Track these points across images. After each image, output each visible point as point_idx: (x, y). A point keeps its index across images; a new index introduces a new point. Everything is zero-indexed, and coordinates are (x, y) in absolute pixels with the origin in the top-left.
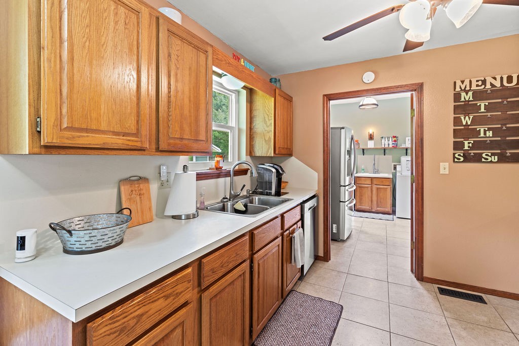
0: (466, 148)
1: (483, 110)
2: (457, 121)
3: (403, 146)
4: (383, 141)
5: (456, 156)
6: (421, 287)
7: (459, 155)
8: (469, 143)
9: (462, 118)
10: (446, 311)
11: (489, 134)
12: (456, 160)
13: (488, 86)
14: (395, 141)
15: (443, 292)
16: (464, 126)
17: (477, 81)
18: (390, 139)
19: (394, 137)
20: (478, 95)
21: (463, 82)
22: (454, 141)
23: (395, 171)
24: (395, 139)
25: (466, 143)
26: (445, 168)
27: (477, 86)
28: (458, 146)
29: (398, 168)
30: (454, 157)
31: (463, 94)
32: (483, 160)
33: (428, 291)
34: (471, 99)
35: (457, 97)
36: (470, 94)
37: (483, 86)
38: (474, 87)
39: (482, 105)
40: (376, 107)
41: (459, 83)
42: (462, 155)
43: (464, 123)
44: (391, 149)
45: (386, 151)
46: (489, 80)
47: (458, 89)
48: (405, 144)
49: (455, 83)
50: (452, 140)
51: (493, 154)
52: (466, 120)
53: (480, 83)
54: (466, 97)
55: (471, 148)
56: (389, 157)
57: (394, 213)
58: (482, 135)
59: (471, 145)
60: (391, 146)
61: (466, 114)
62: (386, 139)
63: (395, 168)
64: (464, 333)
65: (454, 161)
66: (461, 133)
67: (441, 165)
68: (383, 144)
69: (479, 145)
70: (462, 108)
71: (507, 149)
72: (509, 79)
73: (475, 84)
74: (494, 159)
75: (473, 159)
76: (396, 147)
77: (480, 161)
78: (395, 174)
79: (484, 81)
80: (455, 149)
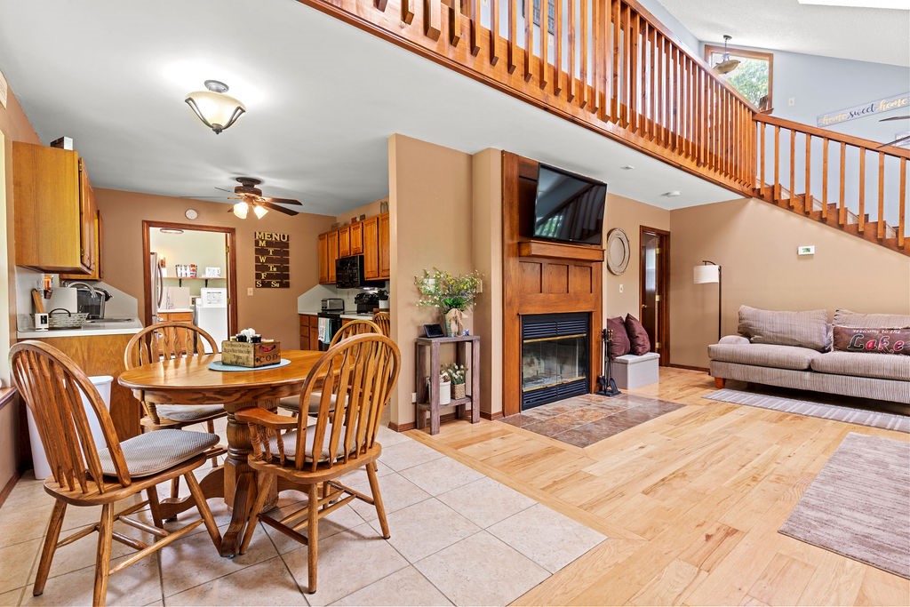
0: (263, 278)
1: (271, 254)
2: (257, 260)
3: (203, 277)
4: (179, 269)
5: (258, 283)
9: (261, 257)
11: (275, 269)
12: (258, 286)
13: (274, 239)
14: (194, 270)
16: (261, 263)
18: (188, 268)
19: (193, 266)
20: (269, 244)
21: (260, 233)
22: (256, 273)
23: (193, 305)
24: (194, 268)
25: (263, 274)
26: (250, 291)
28: (258, 276)
29: (198, 301)
30: (256, 284)
31: (260, 242)
32: (272, 286)
34: (265, 246)
35: (257, 243)
36: (264, 242)
37: (271, 239)
38: (266, 238)
39: (271, 250)
41: (258, 234)
42: (261, 282)
44: (188, 279)
45: (183, 282)
46: (274, 235)
47: (257, 238)
48: (205, 274)
49: (255, 233)
50: (254, 272)
51: (277, 282)
52: (263, 259)
53: (269, 236)
54: (262, 244)
55: (266, 278)
56: (185, 289)
58: (271, 270)
59: (265, 276)
60: (189, 276)
61: (263, 256)
62: (183, 268)
63: (194, 302)
65: (256, 287)
66: (260, 268)
67: (248, 290)
68: (179, 273)
69: (270, 276)
70: (260, 251)
71: (283, 279)
72: (284, 236)
73: (266, 236)
74: (278, 285)
75: (266, 285)
76: (194, 277)
77: (270, 287)
78: (195, 308)
79: (271, 236)
80: (256, 278)
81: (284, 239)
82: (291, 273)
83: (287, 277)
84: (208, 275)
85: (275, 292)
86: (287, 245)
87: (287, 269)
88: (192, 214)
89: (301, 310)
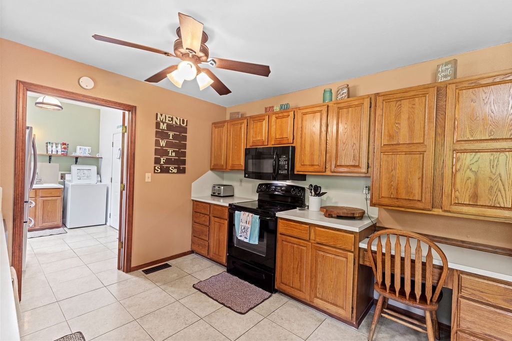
0: (162, 163)
1: (171, 138)
2: (157, 143)
3: (74, 154)
4: (49, 147)
5: (156, 168)
6: (132, 276)
7: (158, 168)
8: (164, 159)
9: (161, 141)
10: (156, 282)
11: (174, 154)
12: (156, 171)
13: (174, 123)
14: (65, 148)
15: (147, 272)
16: (161, 147)
17: (169, 117)
18: (59, 145)
19: (64, 144)
20: (170, 127)
21: (161, 115)
22: (155, 158)
23: (62, 180)
24: (64, 146)
25: (162, 159)
26: (148, 177)
27: (169, 120)
28: (157, 161)
29: (68, 177)
30: (155, 169)
31: (162, 124)
32: (170, 171)
33: (138, 276)
34: (166, 129)
35: (158, 125)
36: (165, 124)
37: (171, 122)
38: (167, 121)
39: (171, 134)
40: (59, 110)
41: (159, 115)
42: (159, 167)
43: (162, 145)
44: (59, 156)
45: (52, 158)
46: (175, 119)
47: (159, 120)
48: (76, 152)
49: (157, 114)
50: (153, 156)
51: (175, 168)
52: (163, 143)
53: (170, 119)
54: (163, 126)
55: (165, 163)
56: (55, 165)
57: (64, 224)
58: (170, 155)
59: (164, 161)
60: (60, 153)
61: (162, 139)
62: (54, 145)
63: (63, 177)
64: (173, 289)
65: (155, 172)
66: (160, 152)
67: (146, 175)
68: (50, 150)
69: (168, 161)
70: (161, 134)
71: (180, 165)
72: (183, 120)
73: (167, 119)
74: (175, 171)
75: (165, 170)
76: (65, 155)
77: (168, 172)
78: (64, 184)
79: (172, 119)
80: (155, 163)
81: (183, 123)
82: (187, 158)
83: (184, 162)
84: (78, 153)
85: (172, 178)
86: (185, 130)
87: (184, 154)
88: (87, 83)
89: (195, 197)
